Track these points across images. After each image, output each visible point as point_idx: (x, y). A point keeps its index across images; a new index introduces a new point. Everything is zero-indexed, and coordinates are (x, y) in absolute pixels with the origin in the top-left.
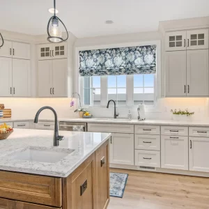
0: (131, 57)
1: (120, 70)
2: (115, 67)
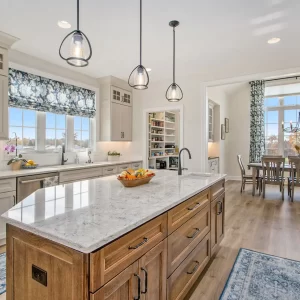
0: (75, 97)
1: (65, 109)
2: (60, 104)
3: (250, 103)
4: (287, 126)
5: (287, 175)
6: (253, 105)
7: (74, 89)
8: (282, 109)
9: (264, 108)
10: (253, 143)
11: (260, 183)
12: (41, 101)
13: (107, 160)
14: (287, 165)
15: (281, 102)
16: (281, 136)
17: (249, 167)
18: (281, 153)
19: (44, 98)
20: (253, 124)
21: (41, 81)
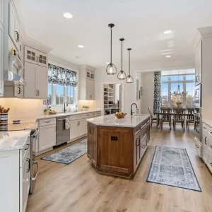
0: (69, 76)
1: (65, 82)
2: (63, 80)
3: (154, 79)
4: (172, 92)
5: (172, 117)
6: (156, 80)
7: (68, 72)
8: (169, 83)
9: (161, 82)
10: (155, 101)
11: (160, 122)
12: (55, 78)
13: (82, 110)
14: (172, 112)
15: (169, 79)
16: (170, 97)
17: (155, 113)
18: (169, 107)
19: (56, 77)
20: (155, 91)
21: (56, 68)
